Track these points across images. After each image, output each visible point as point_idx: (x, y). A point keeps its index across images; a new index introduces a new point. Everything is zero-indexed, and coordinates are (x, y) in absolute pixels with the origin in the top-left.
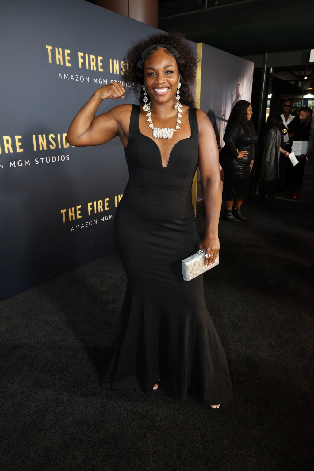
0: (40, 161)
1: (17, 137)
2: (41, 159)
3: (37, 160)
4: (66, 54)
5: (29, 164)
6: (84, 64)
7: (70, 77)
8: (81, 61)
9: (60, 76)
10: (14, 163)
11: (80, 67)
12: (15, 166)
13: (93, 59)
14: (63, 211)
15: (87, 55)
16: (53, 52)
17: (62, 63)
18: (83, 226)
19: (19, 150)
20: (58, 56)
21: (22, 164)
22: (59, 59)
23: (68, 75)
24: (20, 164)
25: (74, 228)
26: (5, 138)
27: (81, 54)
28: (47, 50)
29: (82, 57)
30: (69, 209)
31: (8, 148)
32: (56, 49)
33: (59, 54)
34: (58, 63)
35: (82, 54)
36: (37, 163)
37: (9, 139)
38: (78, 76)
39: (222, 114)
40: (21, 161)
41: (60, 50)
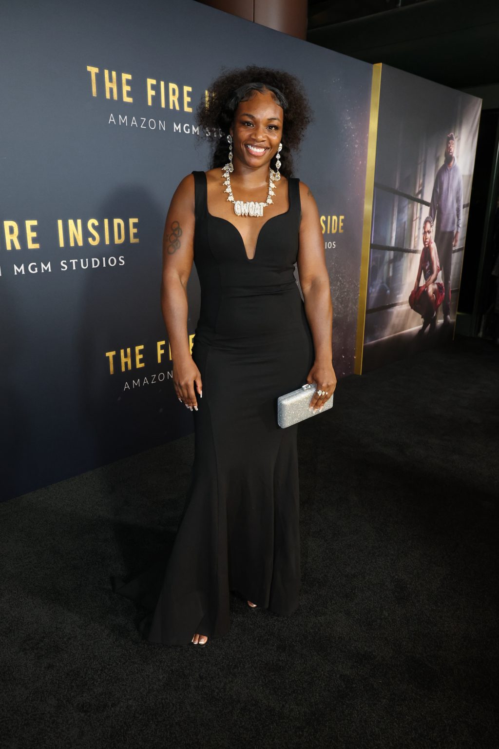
0: (70, 265)
1: (29, 224)
2: (72, 262)
3: (64, 263)
4: (124, 81)
5: (50, 270)
6: (157, 98)
7: (130, 120)
8: (151, 93)
9: (112, 119)
10: (22, 267)
11: (150, 103)
12: (23, 273)
13: (174, 90)
14: (110, 354)
15: (162, 83)
16: (100, 77)
17: (115, 97)
18: (146, 381)
19: (31, 246)
20: (108, 85)
21: (36, 269)
22: (111, 90)
23: (126, 117)
24: (33, 269)
25: (131, 384)
26: (7, 224)
27: (151, 82)
28: (89, 73)
29: (153, 87)
30: (122, 351)
31: (12, 242)
32: (106, 72)
33: (111, 80)
34: (108, 96)
35: (154, 82)
36: (64, 268)
37: (14, 226)
38: (145, 119)
39: (417, 191)
40: (35, 264)
41: (114, 74)
